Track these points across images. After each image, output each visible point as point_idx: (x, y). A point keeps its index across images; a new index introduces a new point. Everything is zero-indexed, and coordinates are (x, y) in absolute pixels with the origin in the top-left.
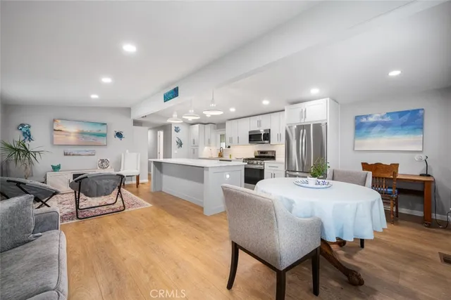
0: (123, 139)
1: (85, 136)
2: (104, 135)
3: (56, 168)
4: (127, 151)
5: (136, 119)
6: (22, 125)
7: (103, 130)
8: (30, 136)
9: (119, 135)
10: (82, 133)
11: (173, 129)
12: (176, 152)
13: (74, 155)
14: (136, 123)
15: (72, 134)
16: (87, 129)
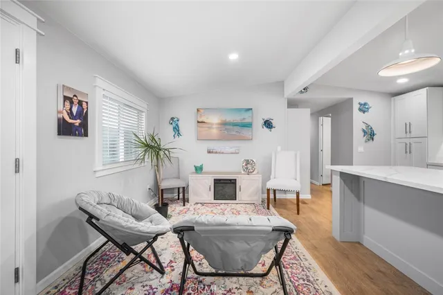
0: (273, 130)
1: (228, 127)
2: (249, 125)
3: (199, 169)
4: (279, 148)
5: (292, 97)
6: (172, 119)
7: (247, 117)
8: (178, 131)
9: (268, 124)
10: (224, 124)
11: (356, 107)
12: (361, 149)
13: (216, 153)
14: (292, 104)
15: (214, 126)
16: (230, 118)
